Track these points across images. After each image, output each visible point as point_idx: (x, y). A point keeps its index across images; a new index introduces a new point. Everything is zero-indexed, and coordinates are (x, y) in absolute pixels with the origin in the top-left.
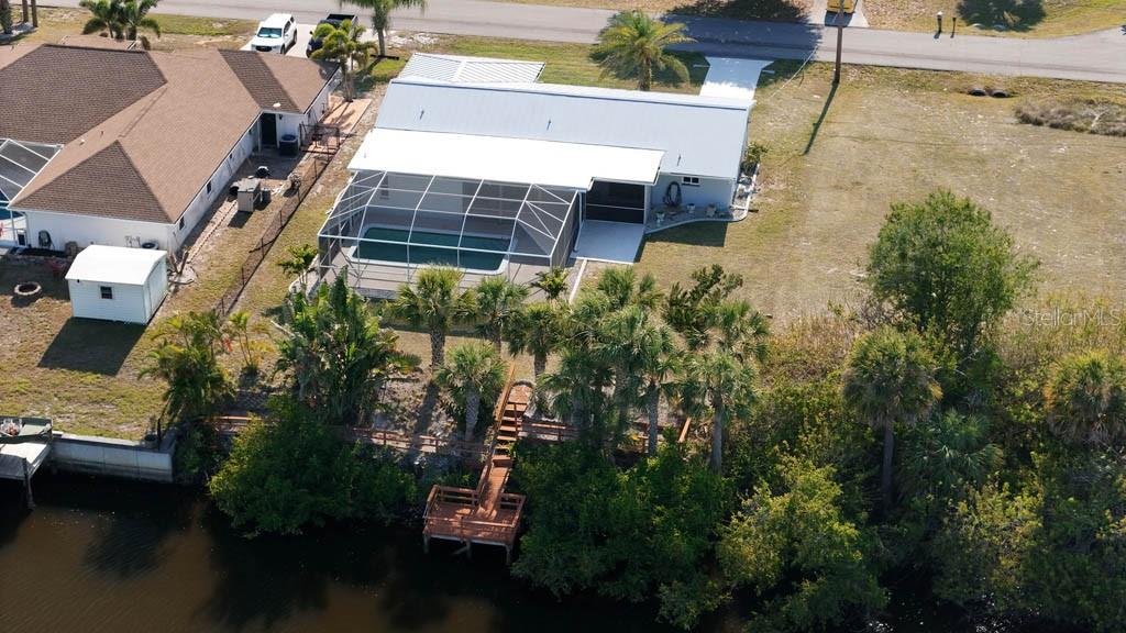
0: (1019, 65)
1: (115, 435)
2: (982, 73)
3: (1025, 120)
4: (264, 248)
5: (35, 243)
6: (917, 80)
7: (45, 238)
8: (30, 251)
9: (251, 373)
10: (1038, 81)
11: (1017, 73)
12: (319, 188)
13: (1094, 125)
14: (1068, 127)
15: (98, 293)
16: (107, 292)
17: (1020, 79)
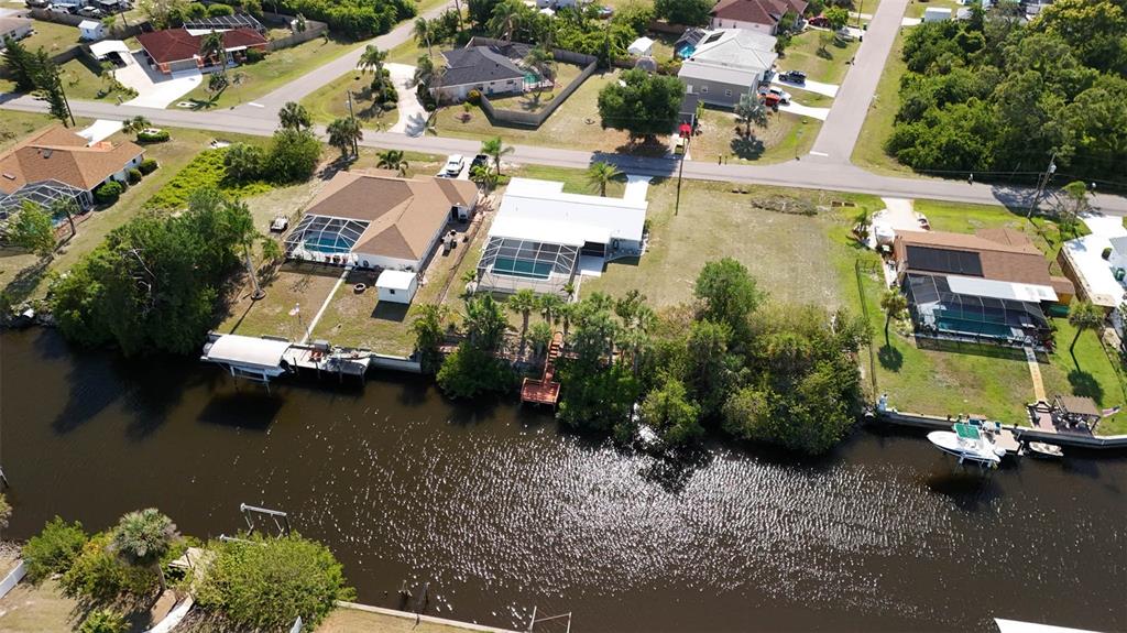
0: (752, 179)
1: (397, 355)
2: (736, 182)
3: (755, 206)
4: (455, 268)
5: (362, 265)
6: (712, 186)
7: (366, 263)
8: (360, 269)
9: (452, 327)
10: (760, 186)
11: (751, 182)
12: (476, 239)
13: (784, 208)
14: (773, 209)
15: (389, 292)
16: (392, 291)
17: (753, 185)
